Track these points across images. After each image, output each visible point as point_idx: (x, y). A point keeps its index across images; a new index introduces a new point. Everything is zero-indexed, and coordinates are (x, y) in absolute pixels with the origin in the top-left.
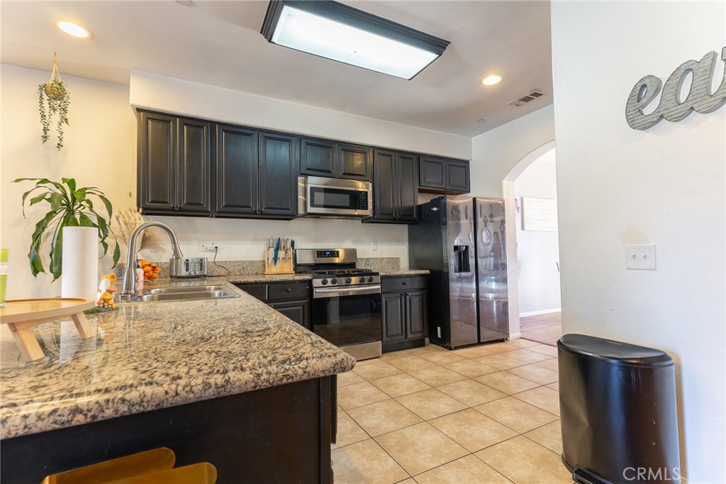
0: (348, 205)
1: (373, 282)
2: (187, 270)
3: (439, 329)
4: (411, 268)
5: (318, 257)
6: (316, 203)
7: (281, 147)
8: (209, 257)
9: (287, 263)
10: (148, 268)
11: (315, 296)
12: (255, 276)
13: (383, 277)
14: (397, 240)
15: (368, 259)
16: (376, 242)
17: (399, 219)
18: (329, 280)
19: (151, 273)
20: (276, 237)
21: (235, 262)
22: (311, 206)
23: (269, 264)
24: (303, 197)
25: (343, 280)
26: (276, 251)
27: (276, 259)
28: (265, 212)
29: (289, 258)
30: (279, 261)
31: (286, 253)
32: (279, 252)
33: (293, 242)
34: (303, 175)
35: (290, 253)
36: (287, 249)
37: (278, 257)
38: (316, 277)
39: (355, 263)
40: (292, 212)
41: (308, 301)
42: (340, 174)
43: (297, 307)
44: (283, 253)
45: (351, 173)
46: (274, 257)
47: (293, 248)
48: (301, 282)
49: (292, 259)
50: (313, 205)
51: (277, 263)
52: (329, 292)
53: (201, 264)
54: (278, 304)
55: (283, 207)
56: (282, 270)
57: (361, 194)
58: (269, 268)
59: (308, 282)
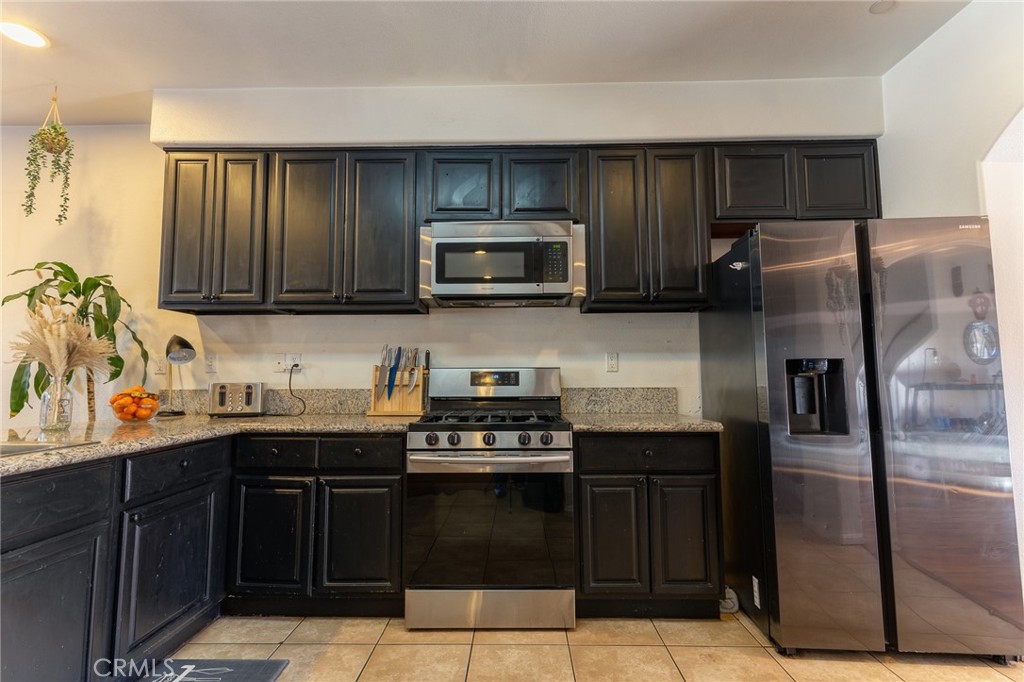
0: (521, 274)
1: (551, 446)
2: (248, 402)
3: (755, 581)
4: (705, 416)
5: (472, 384)
6: (447, 275)
7: (387, 174)
9: (414, 393)
10: (128, 400)
11: (411, 469)
13: (579, 437)
14: (674, 350)
15: (594, 391)
16: (616, 354)
17: (657, 300)
18: (444, 437)
19: (133, 408)
20: (394, 347)
22: (437, 282)
23: (378, 397)
24: (428, 262)
25: (477, 439)
26: (393, 371)
27: (391, 386)
28: (356, 299)
29: (417, 386)
30: (396, 390)
31: (411, 374)
32: (398, 374)
33: (428, 355)
34: (428, 222)
35: (418, 375)
36: (413, 369)
37: (396, 383)
38: (413, 428)
39: (559, 398)
40: (406, 294)
41: (398, 477)
42: (506, 211)
43: (378, 488)
44: (406, 374)
45: (533, 207)
46: (388, 383)
47: (427, 368)
48: (388, 435)
49: (421, 388)
50: (441, 278)
51: (393, 395)
52: (439, 462)
53: (249, 395)
54: (338, 478)
55: (388, 287)
56: (404, 408)
57: (552, 248)
58: (379, 404)
59: (402, 437)
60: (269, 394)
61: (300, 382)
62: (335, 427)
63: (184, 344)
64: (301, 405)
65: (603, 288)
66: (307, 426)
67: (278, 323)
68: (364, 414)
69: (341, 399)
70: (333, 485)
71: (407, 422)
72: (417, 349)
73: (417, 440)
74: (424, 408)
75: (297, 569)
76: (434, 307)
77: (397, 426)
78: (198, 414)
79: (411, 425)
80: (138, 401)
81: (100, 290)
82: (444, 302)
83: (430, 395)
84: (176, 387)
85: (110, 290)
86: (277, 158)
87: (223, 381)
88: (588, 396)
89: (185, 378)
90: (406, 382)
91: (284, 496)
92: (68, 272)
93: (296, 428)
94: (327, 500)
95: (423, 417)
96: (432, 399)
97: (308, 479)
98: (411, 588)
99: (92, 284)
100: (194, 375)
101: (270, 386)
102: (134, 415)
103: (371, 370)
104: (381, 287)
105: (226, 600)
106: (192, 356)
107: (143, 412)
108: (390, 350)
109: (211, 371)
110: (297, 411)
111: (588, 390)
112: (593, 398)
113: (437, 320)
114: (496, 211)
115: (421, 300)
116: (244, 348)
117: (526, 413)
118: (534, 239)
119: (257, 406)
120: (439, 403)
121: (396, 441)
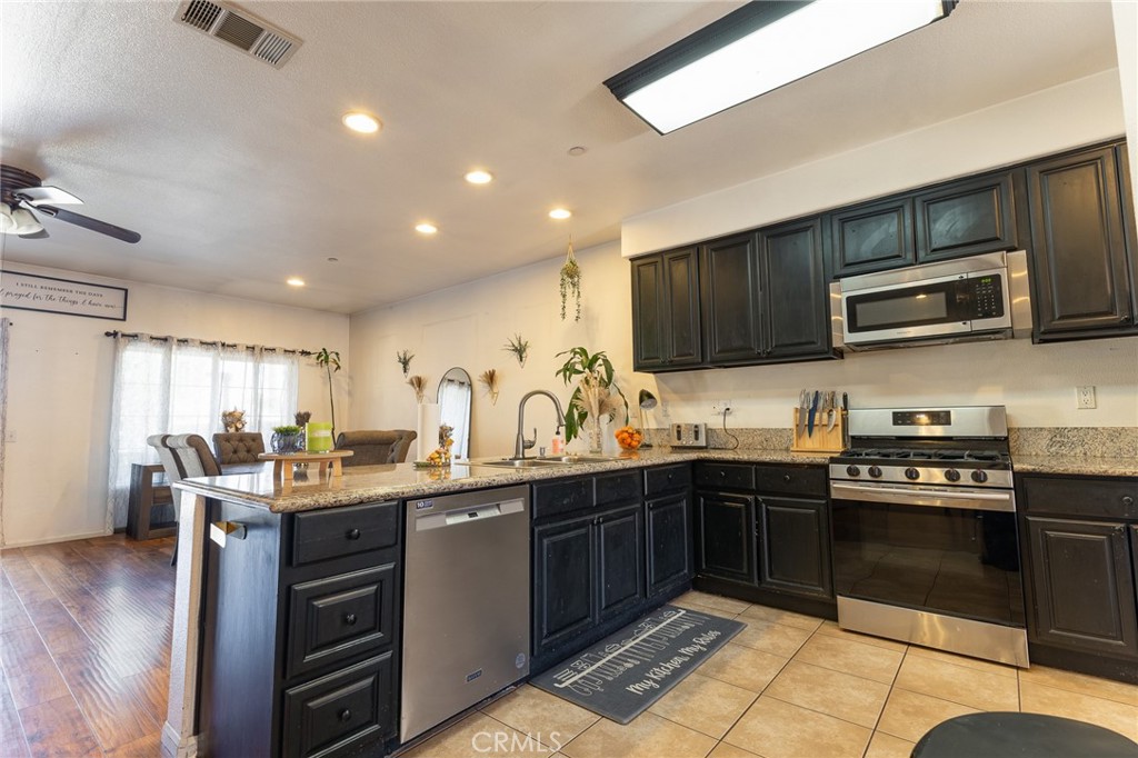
0: (944, 315)
1: (987, 484)
2: (697, 438)
5: (894, 424)
6: (859, 325)
7: (795, 244)
8: (716, 422)
9: (834, 433)
10: (626, 435)
11: (834, 495)
12: (785, 453)
13: (1019, 477)
16: (1090, 387)
19: (629, 440)
20: (812, 391)
21: (755, 430)
22: (850, 331)
23: (799, 435)
24: (840, 317)
25: (898, 473)
26: (812, 413)
27: (811, 426)
28: (775, 354)
29: (836, 425)
30: (815, 429)
31: (830, 416)
32: (817, 415)
33: (845, 397)
34: (837, 278)
35: (837, 415)
36: (831, 411)
37: (816, 423)
38: (833, 460)
39: (1006, 438)
40: (819, 345)
41: (824, 502)
42: (922, 254)
43: (809, 509)
44: (825, 416)
45: (954, 243)
46: (808, 423)
47: (846, 408)
48: (813, 466)
49: (840, 427)
50: (853, 328)
51: (813, 434)
52: (862, 491)
53: (697, 433)
54: (772, 498)
55: (803, 340)
56: (823, 445)
57: (980, 284)
58: (801, 442)
59: (824, 468)
60: (709, 431)
61: (733, 423)
62: (767, 457)
63: (650, 396)
64: (734, 441)
65: (1057, 317)
66: (744, 456)
67: (712, 376)
68: (787, 450)
69: (767, 435)
70: (768, 503)
71: (828, 456)
72: (834, 393)
73: (839, 471)
74: (845, 445)
75: (745, 564)
76: (848, 352)
77: (819, 459)
78: (660, 446)
79: (831, 458)
80: (631, 435)
81: (600, 361)
82: (858, 348)
83: (850, 434)
84: (645, 427)
85: (606, 362)
86: (705, 250)
87: (678, 422)
88: (1050, 437)
89: (650, 420)
90: (825, 422)
91: (731, 507)
92: (583, 352)
93: (737, 457)
94: (764, 514)
95: (842, 453)
96: (853, 437)
97: (750, 498)
98: (841, 595)
99: (595, 358)
100: (655, 418)
101: (710, 426)
102: (629, 445)
103: (792, 412)
104: (796, 341)
105: (696, 578)
106: (655, 403)
107: (634, 443)
108: (808, 394)
109: (666, 415)
110: (731, 446)
111: (1050, 430)
112: (1058, 439)
113: (852, 365)
114: (910, 256)
115: (834, 349)
116: (688, 396)
117: (957, 453)
118: (957, 278)
119: (702, 442)
120: (859, 441)
121: (820, 472)
